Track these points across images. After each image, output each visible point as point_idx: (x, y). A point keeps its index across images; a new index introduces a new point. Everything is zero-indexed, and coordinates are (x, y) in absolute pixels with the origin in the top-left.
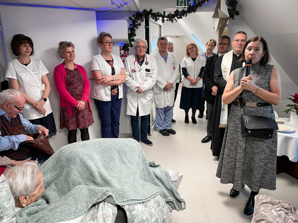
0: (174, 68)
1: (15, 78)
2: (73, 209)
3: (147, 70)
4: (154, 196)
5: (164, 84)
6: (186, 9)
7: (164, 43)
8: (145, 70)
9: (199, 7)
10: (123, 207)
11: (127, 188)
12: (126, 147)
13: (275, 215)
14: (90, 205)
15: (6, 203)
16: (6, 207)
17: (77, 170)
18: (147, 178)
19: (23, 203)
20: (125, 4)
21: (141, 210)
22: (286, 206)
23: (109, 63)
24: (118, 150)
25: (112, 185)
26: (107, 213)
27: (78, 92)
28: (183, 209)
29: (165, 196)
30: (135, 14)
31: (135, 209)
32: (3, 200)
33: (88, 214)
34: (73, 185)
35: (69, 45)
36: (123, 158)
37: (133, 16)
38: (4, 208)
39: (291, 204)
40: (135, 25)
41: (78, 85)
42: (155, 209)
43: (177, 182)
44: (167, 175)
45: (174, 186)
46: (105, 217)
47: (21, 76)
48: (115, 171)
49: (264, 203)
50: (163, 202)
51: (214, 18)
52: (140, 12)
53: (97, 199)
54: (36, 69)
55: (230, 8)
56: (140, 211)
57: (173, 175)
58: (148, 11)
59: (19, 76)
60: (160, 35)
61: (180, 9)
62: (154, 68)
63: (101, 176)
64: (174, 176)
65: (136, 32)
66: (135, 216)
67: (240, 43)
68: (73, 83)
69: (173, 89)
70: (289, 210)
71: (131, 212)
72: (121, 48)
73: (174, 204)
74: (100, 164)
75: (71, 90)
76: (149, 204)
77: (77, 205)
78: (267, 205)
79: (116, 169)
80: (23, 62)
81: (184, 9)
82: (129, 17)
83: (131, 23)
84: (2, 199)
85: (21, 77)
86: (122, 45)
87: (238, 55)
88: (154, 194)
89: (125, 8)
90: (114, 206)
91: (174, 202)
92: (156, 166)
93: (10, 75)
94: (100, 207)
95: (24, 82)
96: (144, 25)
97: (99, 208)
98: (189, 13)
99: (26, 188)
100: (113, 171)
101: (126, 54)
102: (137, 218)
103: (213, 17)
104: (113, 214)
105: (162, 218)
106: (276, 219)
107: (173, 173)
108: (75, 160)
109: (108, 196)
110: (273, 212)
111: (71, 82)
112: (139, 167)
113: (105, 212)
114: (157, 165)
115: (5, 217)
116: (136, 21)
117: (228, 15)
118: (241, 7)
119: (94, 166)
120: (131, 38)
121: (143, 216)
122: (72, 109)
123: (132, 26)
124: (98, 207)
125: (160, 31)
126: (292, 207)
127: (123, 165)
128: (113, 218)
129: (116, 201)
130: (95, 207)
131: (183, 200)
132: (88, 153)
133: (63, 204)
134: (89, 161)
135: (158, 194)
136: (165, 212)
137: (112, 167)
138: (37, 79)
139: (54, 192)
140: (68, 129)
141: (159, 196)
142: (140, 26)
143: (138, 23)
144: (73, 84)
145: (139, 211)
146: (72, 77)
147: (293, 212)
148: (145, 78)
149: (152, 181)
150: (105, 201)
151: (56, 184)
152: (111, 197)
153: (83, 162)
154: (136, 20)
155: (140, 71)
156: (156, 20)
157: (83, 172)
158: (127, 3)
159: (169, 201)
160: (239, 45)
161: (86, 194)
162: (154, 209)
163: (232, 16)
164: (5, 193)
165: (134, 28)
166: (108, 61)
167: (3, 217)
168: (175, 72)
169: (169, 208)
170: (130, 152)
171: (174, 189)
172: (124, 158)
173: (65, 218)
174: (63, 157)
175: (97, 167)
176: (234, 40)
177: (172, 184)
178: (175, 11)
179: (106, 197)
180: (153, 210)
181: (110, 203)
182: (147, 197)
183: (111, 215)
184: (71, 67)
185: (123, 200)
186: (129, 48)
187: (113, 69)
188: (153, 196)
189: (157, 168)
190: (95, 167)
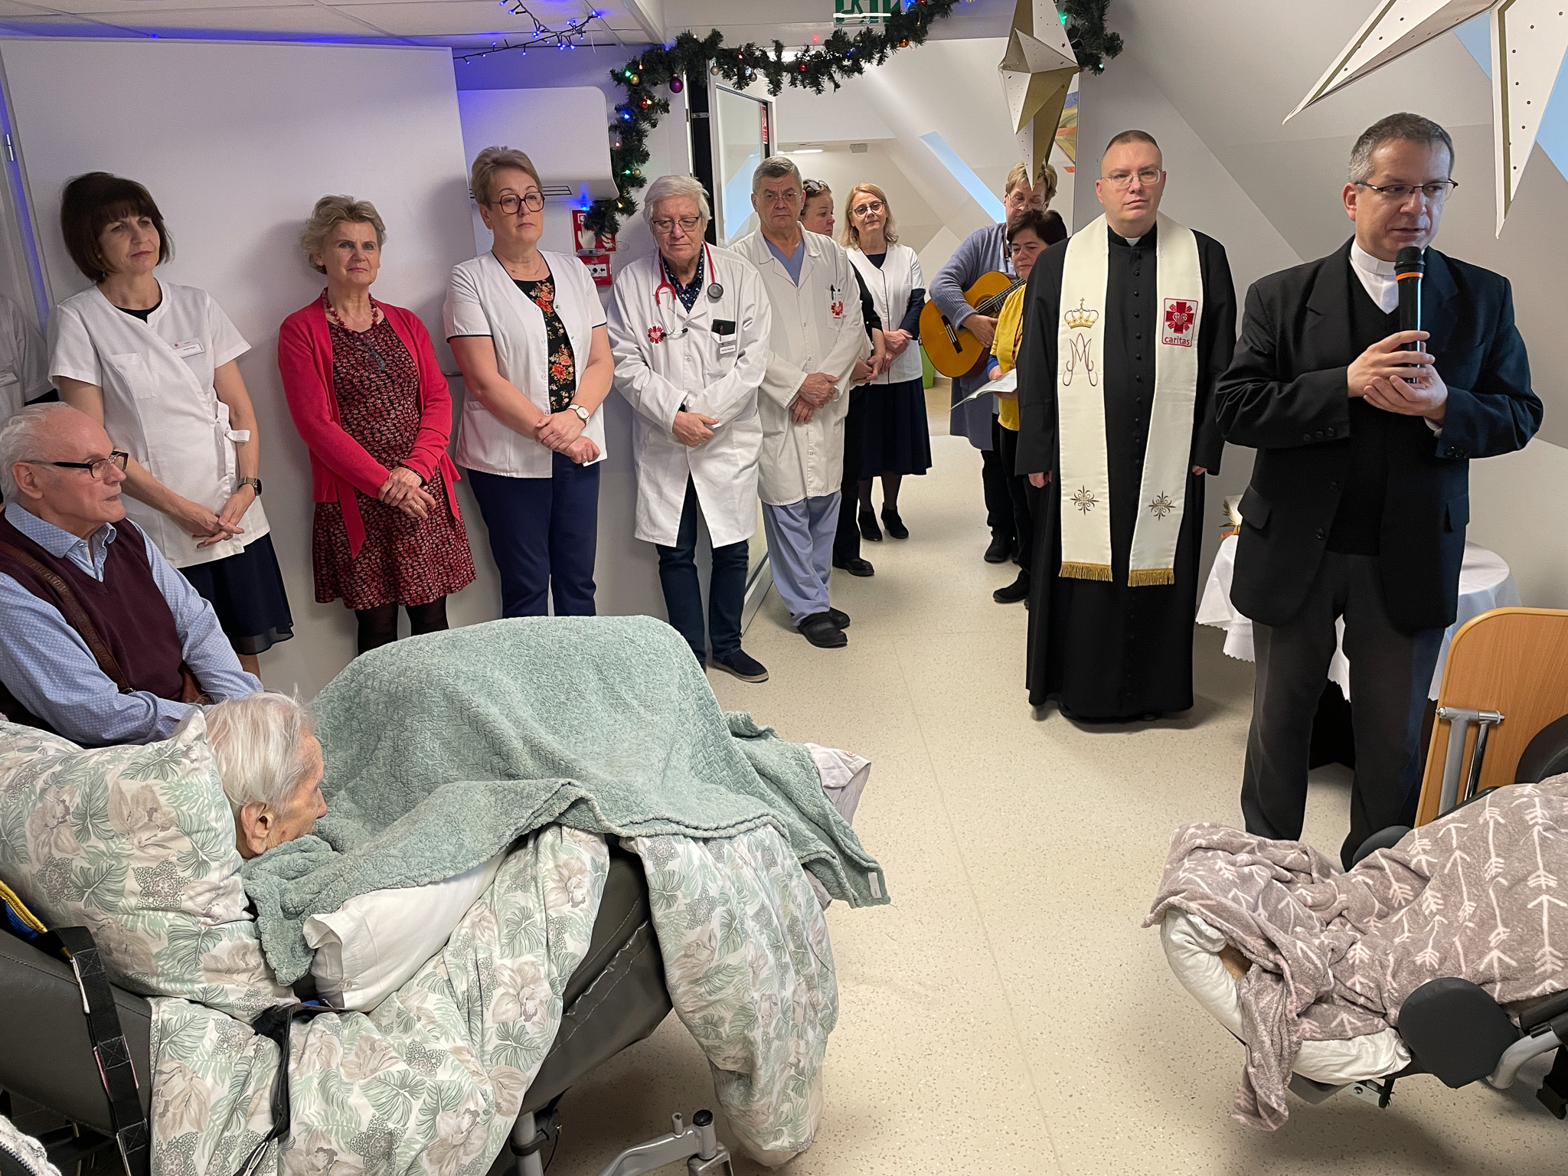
0: (837, 310)
1: (89, 376)
2: (446, 847)
3: (723, 327)
4: (751, 825)
5: (791, 383)
6: (879, 30)
7: (784, 189)
8: (709, 328)
9: (937, 17)
10: (632, 843)
11: (641, 780)
12: (627, 648)
13: (1225, 877)
14: (509, 837)
15: (213, 814)
16: (216, 829)
17: (437, 735)
18: (721, 775)
19: (254, 836)
20: (589, 18)
21: (701, 859)
22: (1288, 859)
23: (532, 293)
24: (597, 660)
25: (584, 773)
26: (573, 861)
27: (387, 431)
28: (873, 899)
29: (795, 841)
30: (638, 58)
31: (676, 852)
32: (204, 801)
33: (500, 874)
34: (424, 790)
35: (355, 212)
36: (617, 688)
37: (633, 66)
38: (208, 830)
39: (1309, 852)
40: (640, 107)
41: (391, 402)
42: (755, 870)
43: (848, 791)
44: (804, 763)
45: (833, 808)
46: (566, 873)
47: (121, 367)
48: (589, 735)
49: (1199, 848)
50: (788, 859)
51: (1008, 73)
52: (661, 46)
53: (531, 812)
54: (188, 333)
55: (1079, 23)
56: (696, 862)
57: (832, 764)
58: (702, 40)
59: (110, 366)
60: (767, 155)
61: (855, 24)
62: (749, 314)
63: (536, 750)
64: (833, 768)
65: (648, 144)
66: (676, 877)
67: (1136, 185)
68: (367, 393)
69: (836, 411)
70: (1302, 874)
71: (660, 862)
72: (581, 218)
73: (835, 873)
74: (525, 713)
75: (359, 425)
76: (731, 849)
77: (461, 836)
78: (1210, 854)
79: (592, 729)
80: (125, 300)
81: (869, 31)
82: (612, 72)
83: (624, 100)
84: (202, 799)
85: (120, 370)
86: (583, 203)
87: (1132, 241)
88: (751, 818)
89: (594, 32)
90: (596, 839)
91: (834, 861)
92: (760, 735)
93: (65, 365)
94: (546, 843)
95: (135, 396)
96: (687, 107)
97: (541, 849)
98: (893, 47)
99: (267, 779)
100: (581, 738)
101: (604, 247)
102: (687, 888)
103: (1004, 68)
104: (597, 867)
105: (786, 916)
106: (1230, 890)
107: (832, 757)
108: (426, 697)
109: (573, 800)
110: (1221, 869)
111: (354, 386)
112: (686, 726)
113: (563, 857)
114: (762, 728)
115: (214, 865)
116: (644, 89)
117: (1069, 53)
118: (1128, 15)
119: (503, 717)
120: (628, 172)
121: (709, 882)
122: (366, 512)
123: (627, 116)
124: (536, 849)
125: (767, 131)
126: (1313, 859)
127: (619, 717)
128: (596, 880)
129: (603, 818)
130: (524, 851)
131: (875, 862)
132: (472, 669)
133: (408, 834)
134: (482, 701)
135: (765, 819)
136: (796, 897)
137: (576, 723)
138: (196, 380)
139: (350, 821)
140: (349, 604)
141: (771, 828)
142: (668, 112)
143: (657, 97)
144: (364, 396)
145: (690, 861)
146: (362, 363)
147: (1316, 881)
148: (713, 366)
149: (741, 787)
150: (560, 826)
151: (352, 792)
152: (583, 807)
153: (458, 704)
154: (647, 86)
155: (685, 331)
156: (743, 81)
157: (462, 741)
158: (598, 14)
159: (813, 857)
160: (1133, 192)
161: (485, 805)
162: (752, 871)
163: (1088, 59)
164: (208, 777)
165: (636, 121)
166: (526, 287)
167: (206, 862)
168: (844, 328)
169: (816, 889)
170: (647, 669)
171: (835, 815)
172: (623, 690)
173: (422, 873)
174: (369, 691)
175: (517, 722)
176: (1105, 174)
177: (828, 797)
178: (829, 37)
179: (565, 806)
180: (747, 873)
181: (583, 830)
182: (723, 824)
183: (589, 866)
184: (357, 318)
185: (628, 819)
186: (618, 217)
187: (552, 321)
188: (746, 823)
189: (763, 741)
190: (505, 720)
